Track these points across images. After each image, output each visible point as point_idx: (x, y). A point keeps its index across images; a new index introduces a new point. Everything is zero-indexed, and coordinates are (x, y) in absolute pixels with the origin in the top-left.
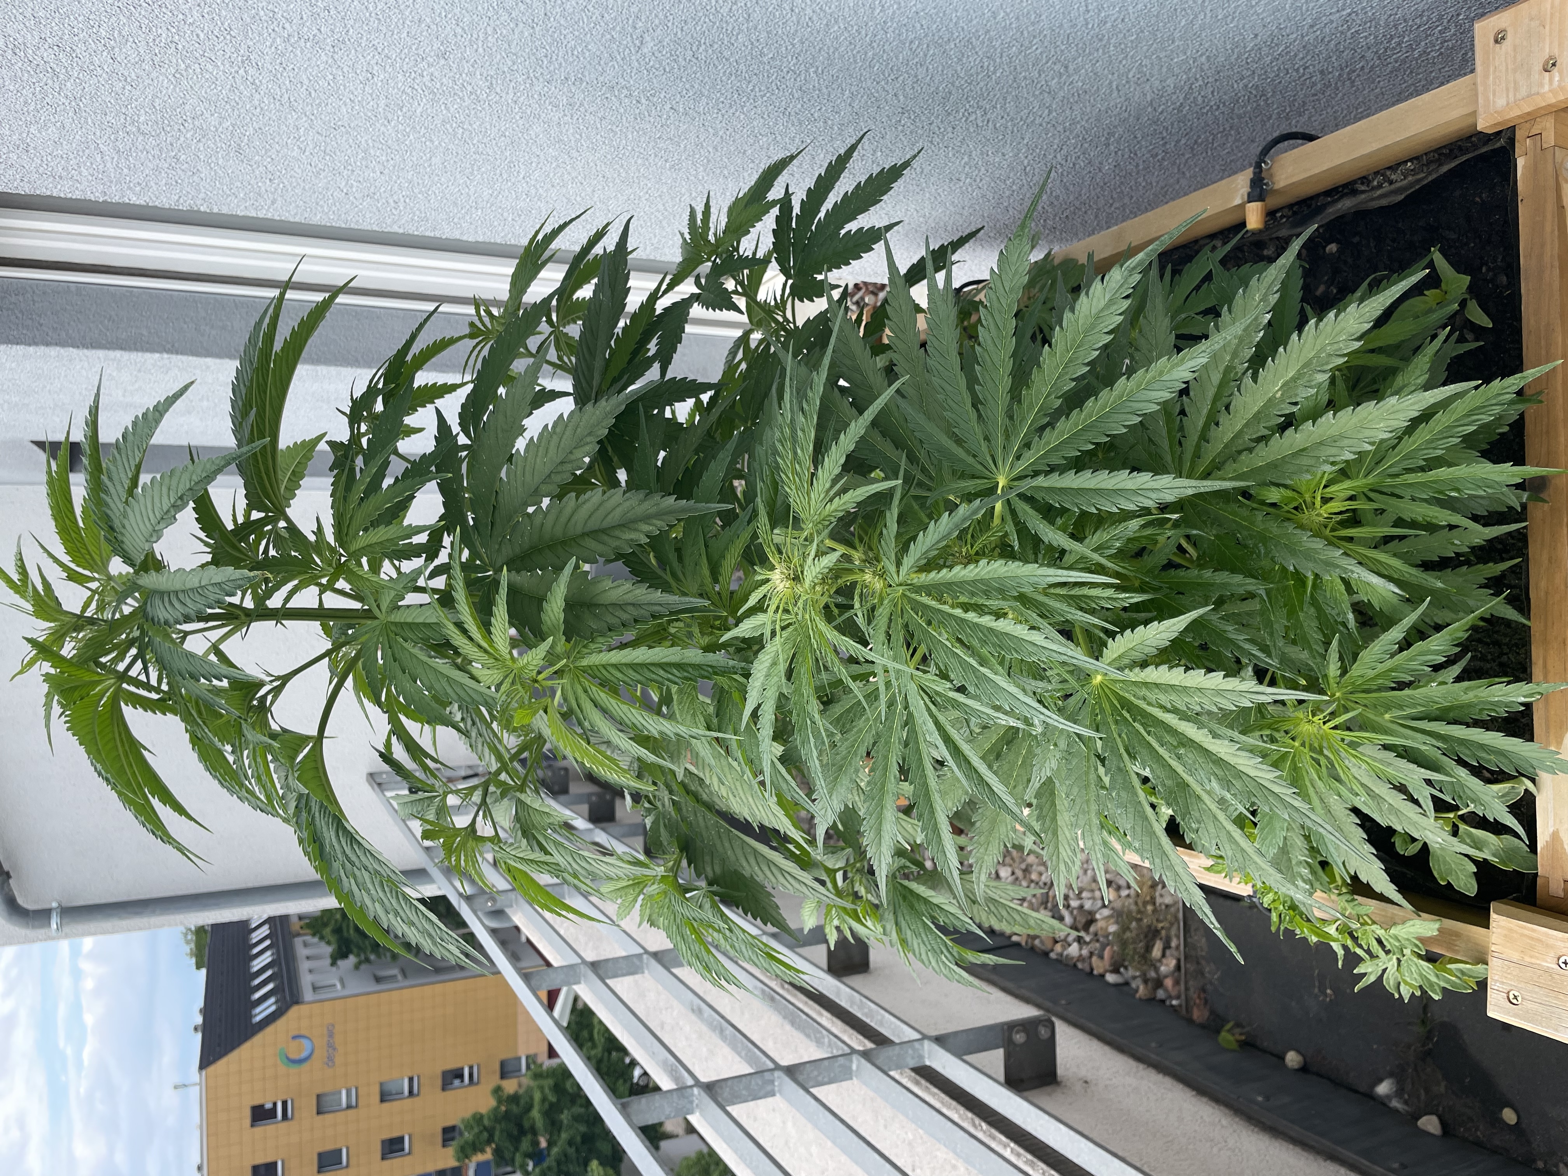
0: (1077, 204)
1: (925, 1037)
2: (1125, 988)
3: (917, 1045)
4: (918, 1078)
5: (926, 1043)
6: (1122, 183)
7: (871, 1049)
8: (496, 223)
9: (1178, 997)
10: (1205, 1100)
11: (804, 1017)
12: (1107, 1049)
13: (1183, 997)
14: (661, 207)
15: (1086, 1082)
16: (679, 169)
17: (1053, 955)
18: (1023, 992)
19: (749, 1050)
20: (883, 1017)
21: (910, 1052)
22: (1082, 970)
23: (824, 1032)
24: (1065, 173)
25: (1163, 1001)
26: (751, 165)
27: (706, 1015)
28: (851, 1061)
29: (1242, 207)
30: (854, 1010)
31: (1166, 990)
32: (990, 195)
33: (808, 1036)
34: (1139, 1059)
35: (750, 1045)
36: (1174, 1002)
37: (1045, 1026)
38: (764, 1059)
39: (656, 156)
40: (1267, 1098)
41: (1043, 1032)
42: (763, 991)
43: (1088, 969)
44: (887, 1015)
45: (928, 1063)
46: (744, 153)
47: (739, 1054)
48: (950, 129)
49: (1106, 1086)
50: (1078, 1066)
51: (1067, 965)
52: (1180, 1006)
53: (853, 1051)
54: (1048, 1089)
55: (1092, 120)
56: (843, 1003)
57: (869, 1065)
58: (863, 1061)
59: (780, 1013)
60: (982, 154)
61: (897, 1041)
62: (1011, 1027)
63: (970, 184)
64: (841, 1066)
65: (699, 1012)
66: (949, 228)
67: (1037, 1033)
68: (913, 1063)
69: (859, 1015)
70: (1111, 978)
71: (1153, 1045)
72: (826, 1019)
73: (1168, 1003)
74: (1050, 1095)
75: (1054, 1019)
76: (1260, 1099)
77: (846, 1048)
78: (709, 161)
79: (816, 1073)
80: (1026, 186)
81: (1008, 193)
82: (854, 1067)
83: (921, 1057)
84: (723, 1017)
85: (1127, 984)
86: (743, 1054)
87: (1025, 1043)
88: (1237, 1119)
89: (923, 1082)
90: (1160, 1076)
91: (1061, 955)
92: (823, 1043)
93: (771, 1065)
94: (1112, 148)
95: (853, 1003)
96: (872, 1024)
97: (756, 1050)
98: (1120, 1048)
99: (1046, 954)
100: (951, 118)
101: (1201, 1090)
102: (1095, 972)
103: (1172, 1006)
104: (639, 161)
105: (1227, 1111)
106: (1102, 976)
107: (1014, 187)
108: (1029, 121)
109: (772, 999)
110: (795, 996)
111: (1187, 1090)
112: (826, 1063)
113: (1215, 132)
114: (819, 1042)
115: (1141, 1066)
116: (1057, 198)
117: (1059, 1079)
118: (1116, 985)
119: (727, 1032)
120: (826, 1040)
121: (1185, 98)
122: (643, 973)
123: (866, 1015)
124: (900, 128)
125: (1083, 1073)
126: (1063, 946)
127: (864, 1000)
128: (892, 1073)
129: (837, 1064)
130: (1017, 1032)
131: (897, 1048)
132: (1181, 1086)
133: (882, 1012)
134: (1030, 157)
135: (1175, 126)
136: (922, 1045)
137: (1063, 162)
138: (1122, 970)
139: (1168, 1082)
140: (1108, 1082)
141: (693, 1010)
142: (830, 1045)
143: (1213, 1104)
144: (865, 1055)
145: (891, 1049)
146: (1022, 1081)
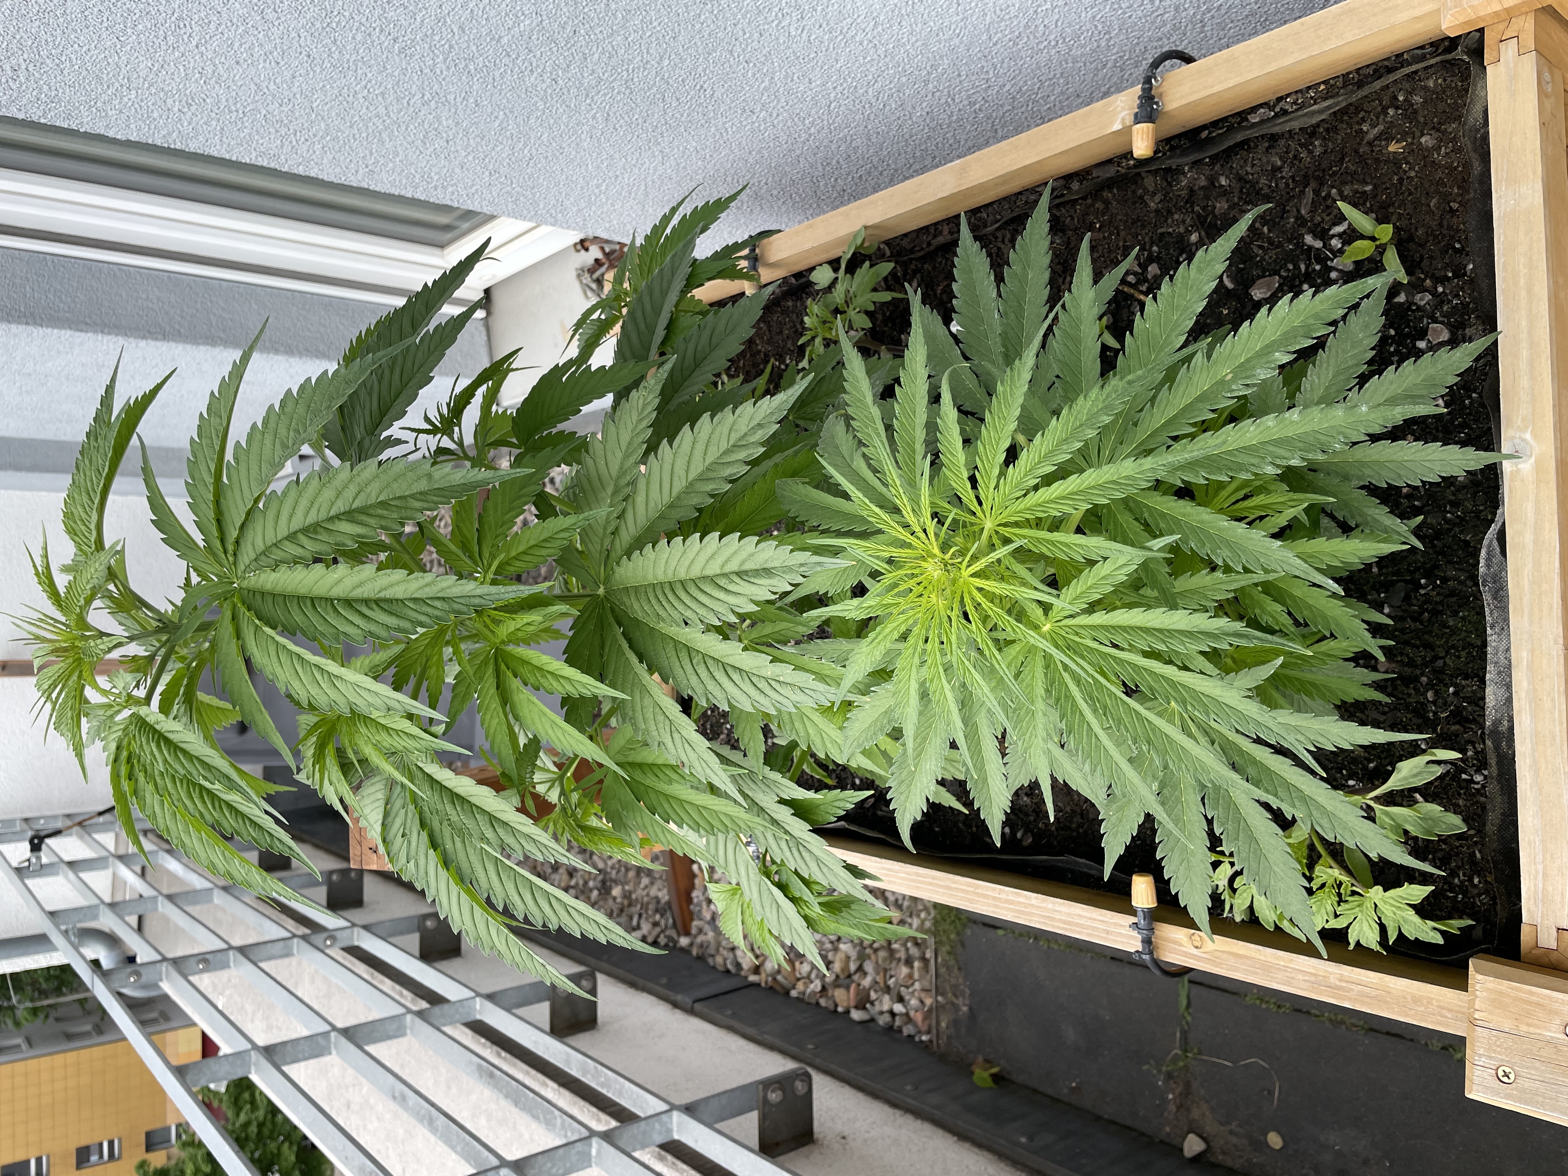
0: (875, 160)
1: (673, 1107)
2: (871, 1025)
3: (664, 1117)
4: (663, 1153)
5: (675, 1114)
6: (929, 137)
7: (615, 1128)
8: (156, 115)
9: (928, 1032)
10: (967, 1145)
11: (531, 1095)
12: (860, 1096)
13: (934, 1031)
14: (382, 110)
15: (844, 1138)
16: (412, 56)
17: (794, 993)
18: (768, 1038)
19: (467, 1144)
20: (623, 1086)
21: (657, 1126)
22: (826, 1008)
23: (557, 1112)
24: (872, 117)
25: (910, 1037)
26: (506, 60)
27: (411, 1103)
28: (590, 1146)
29: (1126, 132)
30: (588, 1080)
31: (915, 1025)
32: (783, 138)
33: (536, 1117)
34: (894, 1105)
35: (467, 1137)
36: (924, 1038)
37: (802, 1081)
38: (486, 1153)
39: (382, 30)
40: (1031, 1139)
41: (800, 1086)
42: (479, 1067)
43: (832, 1007)
44: (627, 1084)
45: (676, 1137)
46: (498, 41)
47: (453, 1148)
48: (756, 35)
49: (865, 1140)
50: (833, 1119)
51: (809, 1004)
52: (931, 1041)
53: (593, 1133)
54: (805, 1150)
55: (919, 43)
56: (574, 1072)
57: (612, 1150)
58: (605, 1144)
59: (501, 1091)
60: (786, 77)
61: (642, 1115)
62: (768, 1084)
63: (764, 120)
64: (578, 1153)
65: (402, 1100)
66: (729, 179)
67: (793, 1090)
68: (660, 1140)
69: (593, 1085)
70: (856, 1015)
71: (909, 1088)
72: (551, 1090)
73: (917, 1039)
74: (807, 1157)
75: (810, 1070)
76: (1024, 1140)
77: (583, 1130)
78: (451, 47)
79: (549, 1165)
80: (826, 130)
81: (804, 136)
82: (594, 1152)
83: (670, 1131)
84: (433, 1105)
85: (872, 1020)
86: (459, 1149)
87: (781, 1101)
88: (1002, 1165)
89: (669, 1157)
90: (919, 1122)
91: (804, 993)
92: (555, 1125)
93: (495, 1162)
94: (931, 86)
95: (585, 1072)
96: (610, 1095)
97: (475, 1143)
98: (874, 1095)
99: (787, 993)
100: (761, 19)
101: (962, 1136)
102: (840, 1009)
103: (921, 1042)
104: (359, 37)
105: (990, 1156)
106: (847, 1012)
107: (812, 130)
108: (849, 36)
109: (491, 1076)
110: (515, 1065)
111: (948, 1136)
112: (561, 1151)
113: (1043, 78)
114: (549, 1124)
115: (898, 1113)
116: (856, 149)
117: (816, 1136)
118: (862, 1023)
119: (439, 1123)
120: (559, 1121)
121: (1027, 26)
122: (330, 1053)
123: (602, 1085)
124: (698, 26)
125: (840, 1127)
126: (805, 983)
127: (600, 1067)
128: (636, 1154)
129: (573, 1152)
130: (773, 1091)
131: (643, 1124)
132: (940, 1132)
133: (622, 1080)
134: (839, 88)
135: (1005, 65)
136: (671, 1117)
137: (873, 101)
138: (868, 1006)
139: (927, 1129)
140: (866, 1136)
141: (394, 1098)
142: (563, 1126)
143: (977, 1150)
144: (607, 1136)
145: (635, 1125)
146: (777, 1144)
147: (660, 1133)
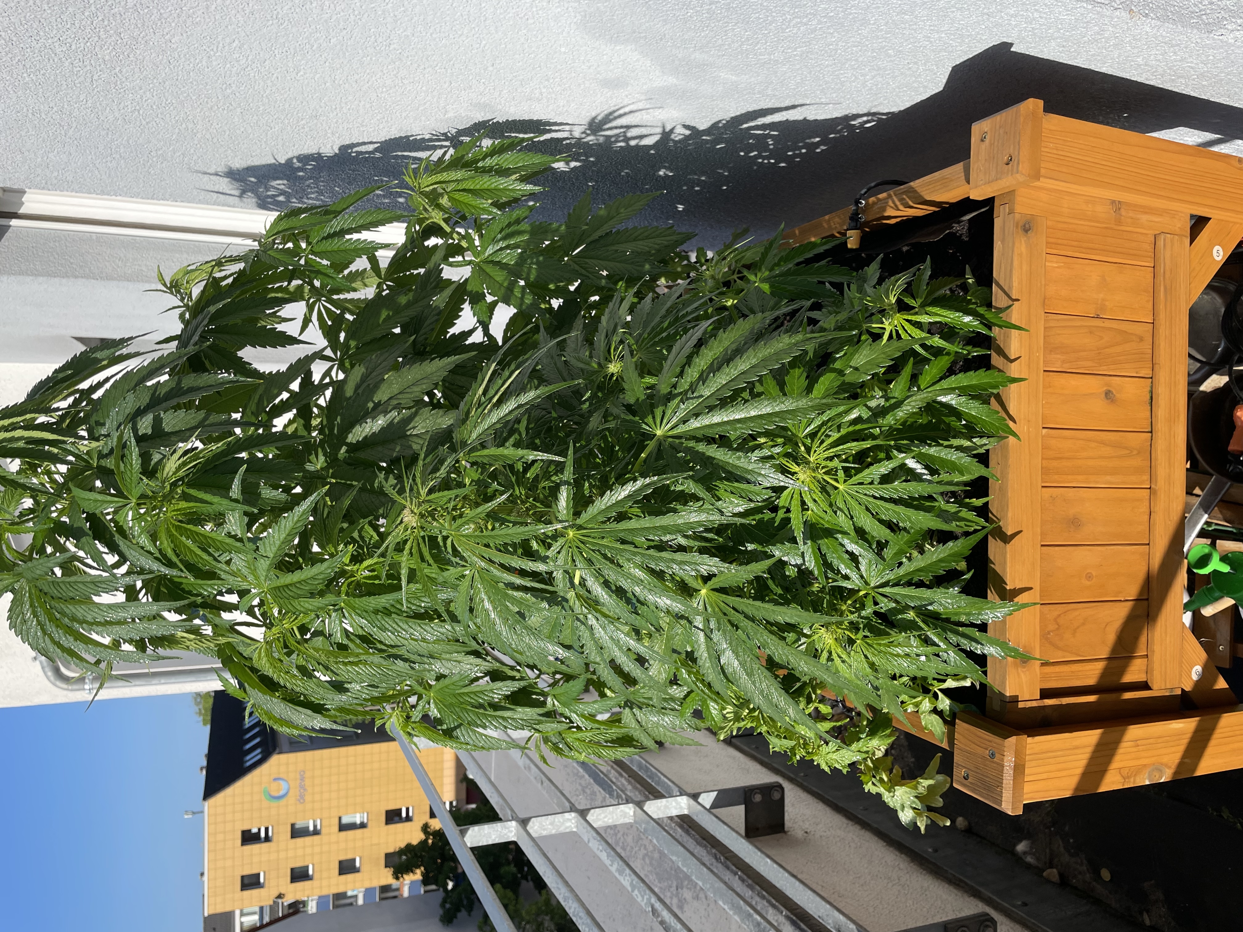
1: (685, 793)
3: (678, 799)
12: (828, 809)
15: (806, 832)
19: (559, 798)
21: (674, 804)
23: (614, 788)
33: (604, 790)
34: (849, 818)
35: (560, 795)
37: (777, 789)
38: (568, 804)
40: (936, 851)
41: (776, 796)
45: (686, 812)
49: (821, 837)
50: (802, 820)
54: (777, 836)
58: (637, 808)
62: (754, 789)
64: (622, 811)
67: (770, 795)
68: (676, 813)
75: (784, 783)
76: (930, 850)
79: (603, 815)
83: (682, 808)
87: (762, 802)
88: (912, 864)
90: (864, 831)
92: (613, 795)
97: (563, 798)
105: (906, 858)
112: (611, 808)
114: (610, 794)
115: (850, 823)
117: (786, 829)
120: (615, 793)
125: (806, 826)
130: (756, 794)
131: (664, 800)
139: (867, 835)
140: (823, 834)
142: (617, 797)
143: (897, 852)
145: (659, 801)
146: (758, 829)
147: (676, 809)
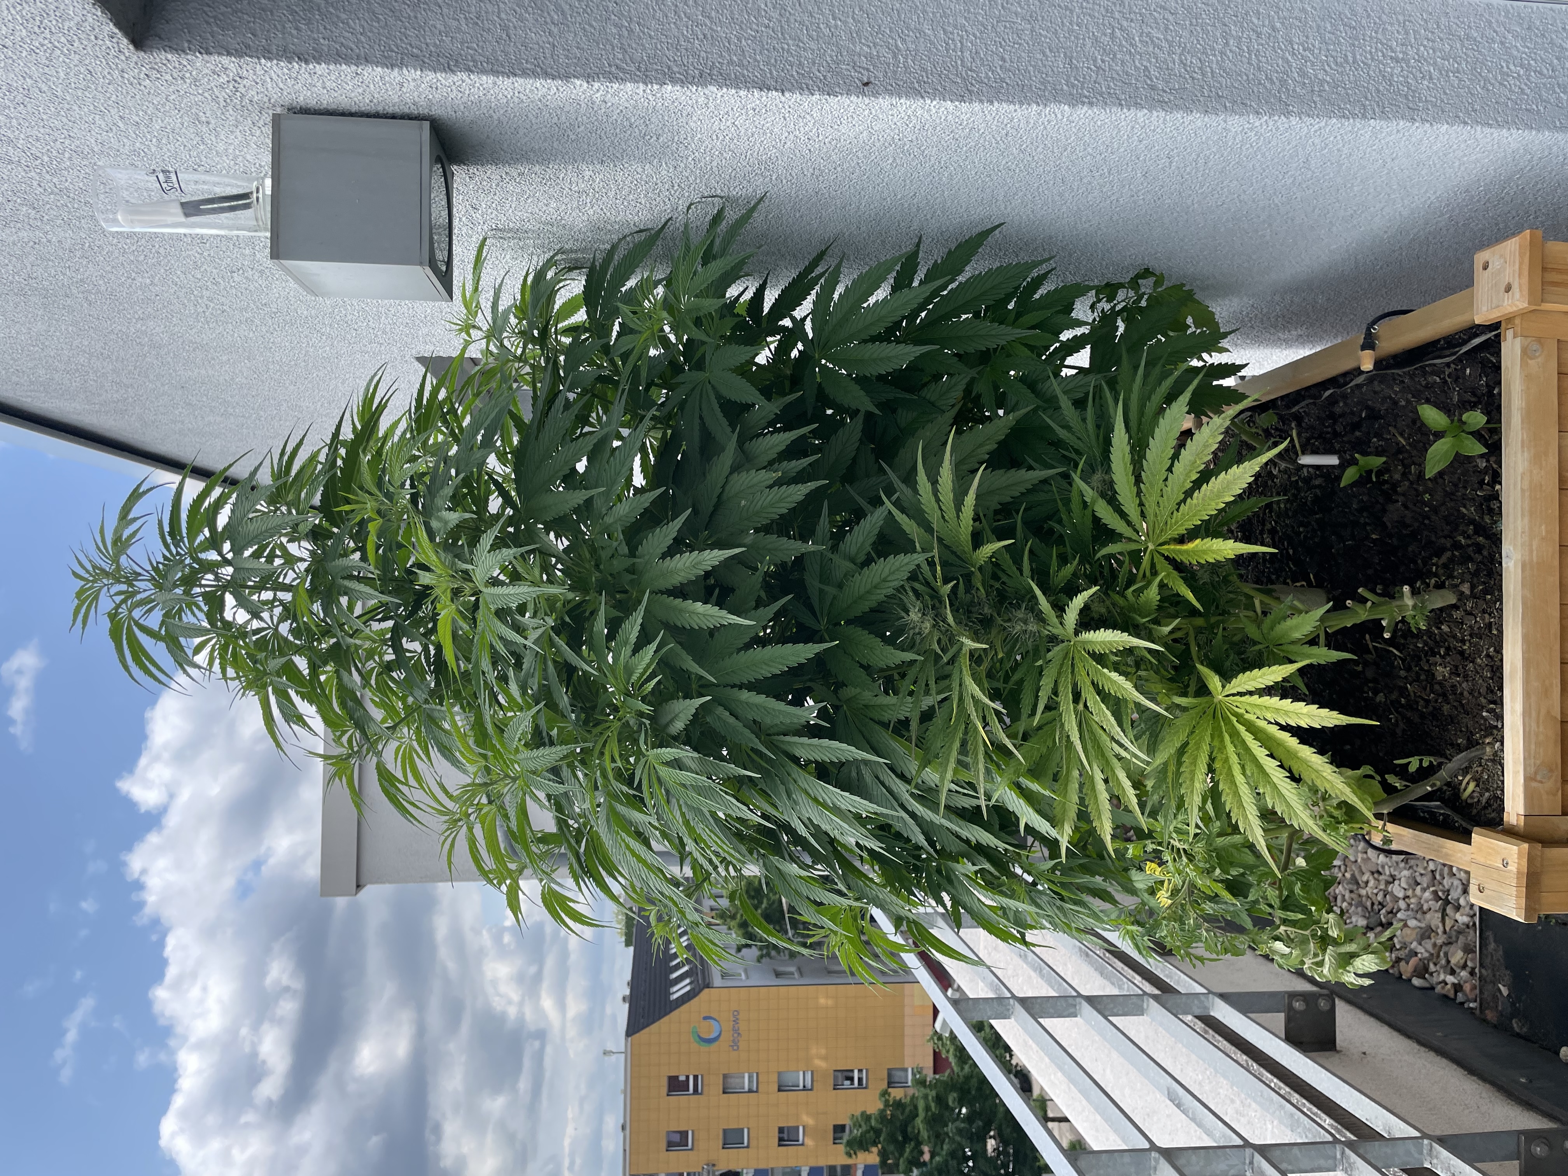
1: (1210, 992)
2: (1429, 992)
3: (1202, 998)
5: (1212, 997)
7: (1161, 996)
9: (1475, 1000)
12: (1395, 1034)
13: (1479, 1000)
19: (1059, 982)
20: (1179, 976)
21: (1196, 1002)
22: (1392, 975)
23: (1127, 981)
25: (1462, 1004)
28: (1143, 1002)
30: (1158, 973)
31: (1465, 994)
34: (1421, 1043)
36: (1471, 1005)
37: (1324, 999)
38: (1070, 989)
41: (1324, 1003)
43: (1397, 974)
47: (1049, 983)
52: (1476, 1007)
53: (1145, 993)
54: (1327, 1053)
57: (1161, 1008)
61: (1183, 992)
62: (1292, 995)
68: (1198, 1012)
69: (1161, 976)
70: (1416, 982)
71: (1440, 1035)
73: (1466, 1006)
74: (1330, 1058)
75: (1335, 1000)
76: (1523, 1080)
77: (1142, 993)
79: (1111, 1005)
82: (1146, 1005)
83: (1206, 1008)
85: (1430, 988)
86: (1053, 983)
89: (1210, 1029)
90: (1438, 1058)
92: (1123, 987)
93: (1074, 993)
97: (1064, 982)
98: (1406, 1035)
102: (1402, 975)
103: (1470, 1008)
105: (1490, 1087)
106: (1410, 980)
112: (1121, 998)
115: (1423, 1049)
117: (1338, 1048)
118: (1422, 990)
123: (1167, 976)
125: (1362, 1046)
129: (1133, 1001)
130: (1297, 1002)
136: (1208, 999)
138: (1427, 975)
139: (1443, 1062)
143: (1479, 1082)
144: (1155, 997)
145: (1175, 997)
147: (1200, 1009)
